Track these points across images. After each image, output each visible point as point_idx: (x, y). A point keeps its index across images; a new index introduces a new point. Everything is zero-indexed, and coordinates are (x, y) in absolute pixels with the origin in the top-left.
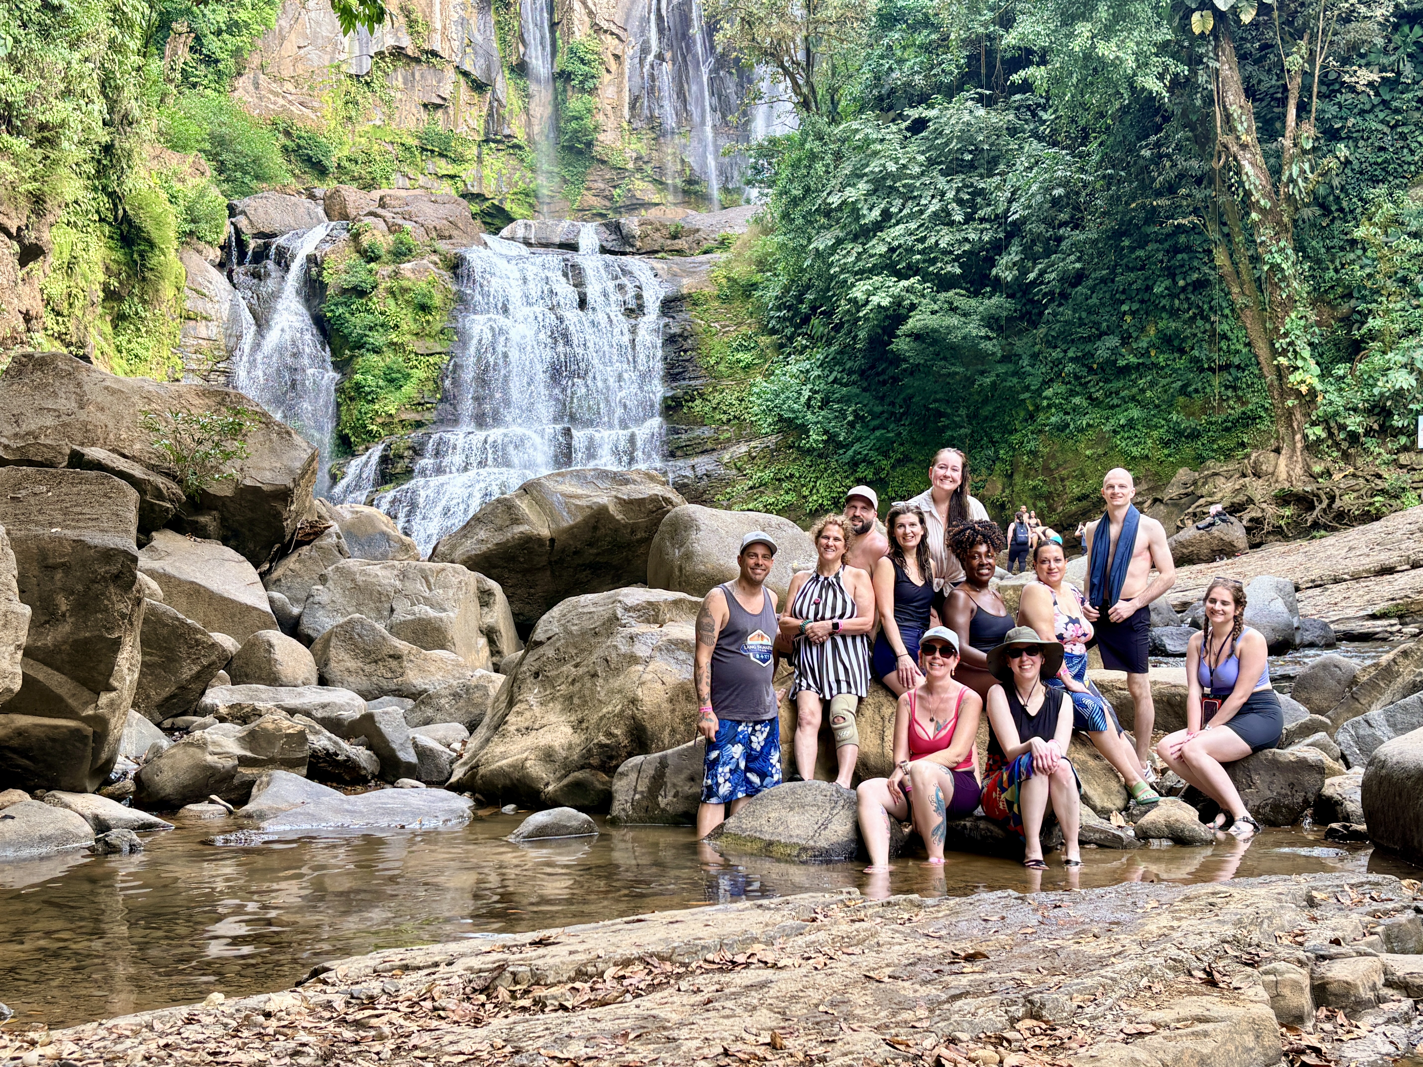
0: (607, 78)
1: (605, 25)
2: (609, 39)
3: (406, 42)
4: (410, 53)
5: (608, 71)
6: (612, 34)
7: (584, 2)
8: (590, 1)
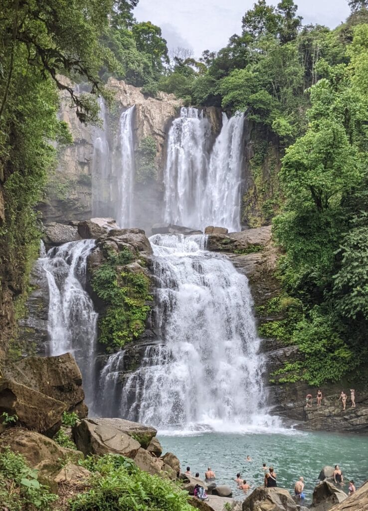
0: (157, 154)
5: (158, 151)
7: (148, 121)
8: (151, 121)
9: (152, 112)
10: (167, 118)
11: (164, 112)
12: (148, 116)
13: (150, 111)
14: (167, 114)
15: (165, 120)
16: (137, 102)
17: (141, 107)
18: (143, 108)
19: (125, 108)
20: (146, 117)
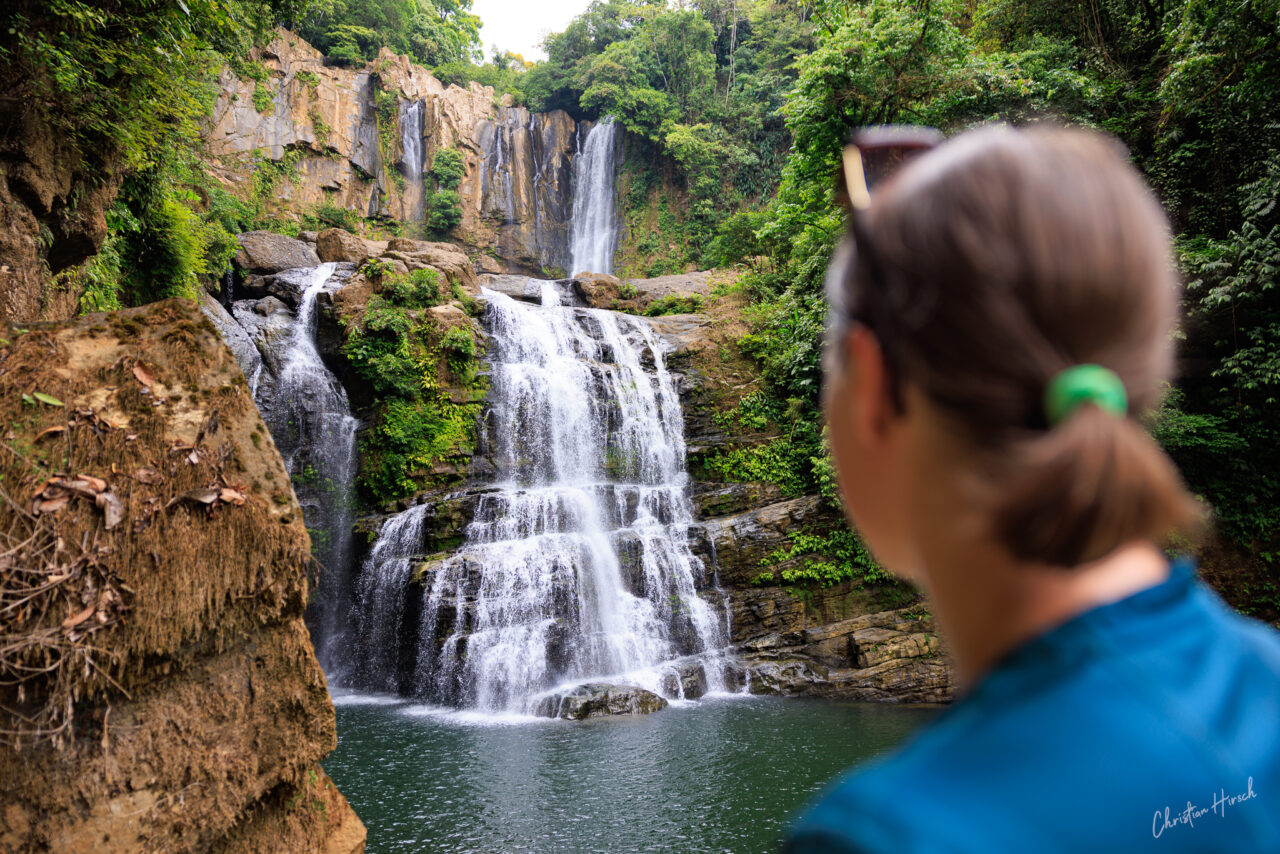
0: (465, 180)
1: (465, 141)
2: (467, 152)
3: (311, 138)
4: (314, 147)
6: (470, 148)
9: (457, 108)
10: (481, 121)
12: (450, 114)
13: (452, 106)
14: (481, 114)
16: (430, 90)
17: (436, 100)
19: (409, 101)
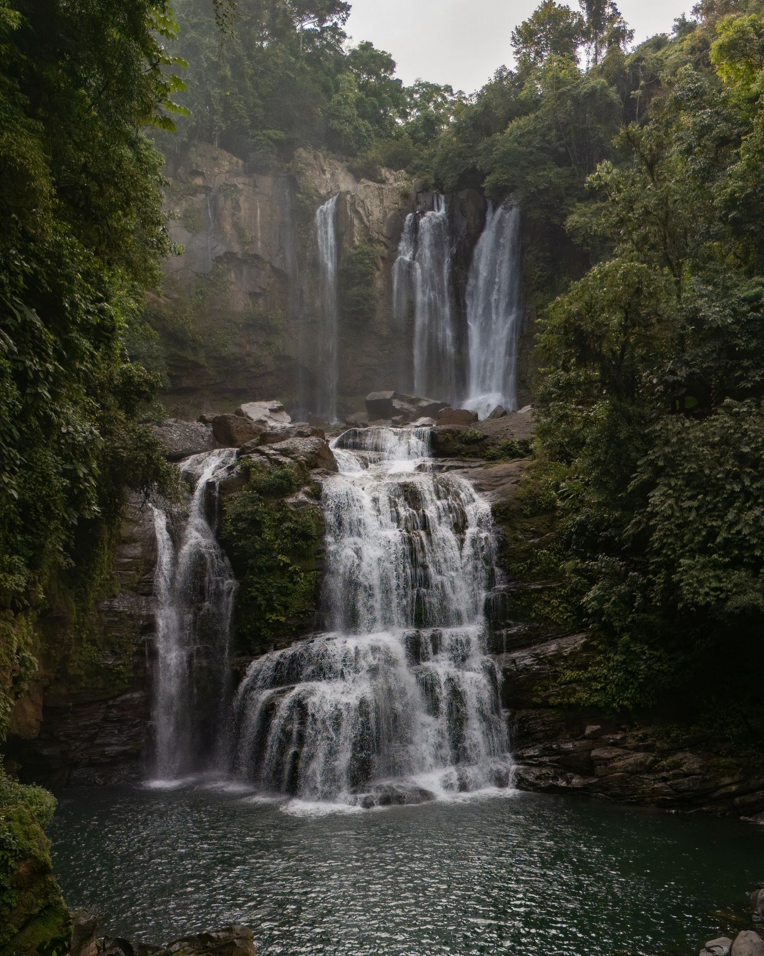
0: (377, 274)
1: (376, 236)
2: (378, 246)
3: (237, 249)
4: (240, 257)
5: (378, 269)
6: (381, 242)
7: (361, 220)
8: (365, 219)
9: (368, 203)
10: (392, 212)
11: (387, 203)
12: (360, 210)
13: (363, 201)
14: (392, 206)
15: (389, 216)
16: (344, 187)
17: (348, 197)
18: (352, 197)
19: (324, 200)
20: (357, 212)
